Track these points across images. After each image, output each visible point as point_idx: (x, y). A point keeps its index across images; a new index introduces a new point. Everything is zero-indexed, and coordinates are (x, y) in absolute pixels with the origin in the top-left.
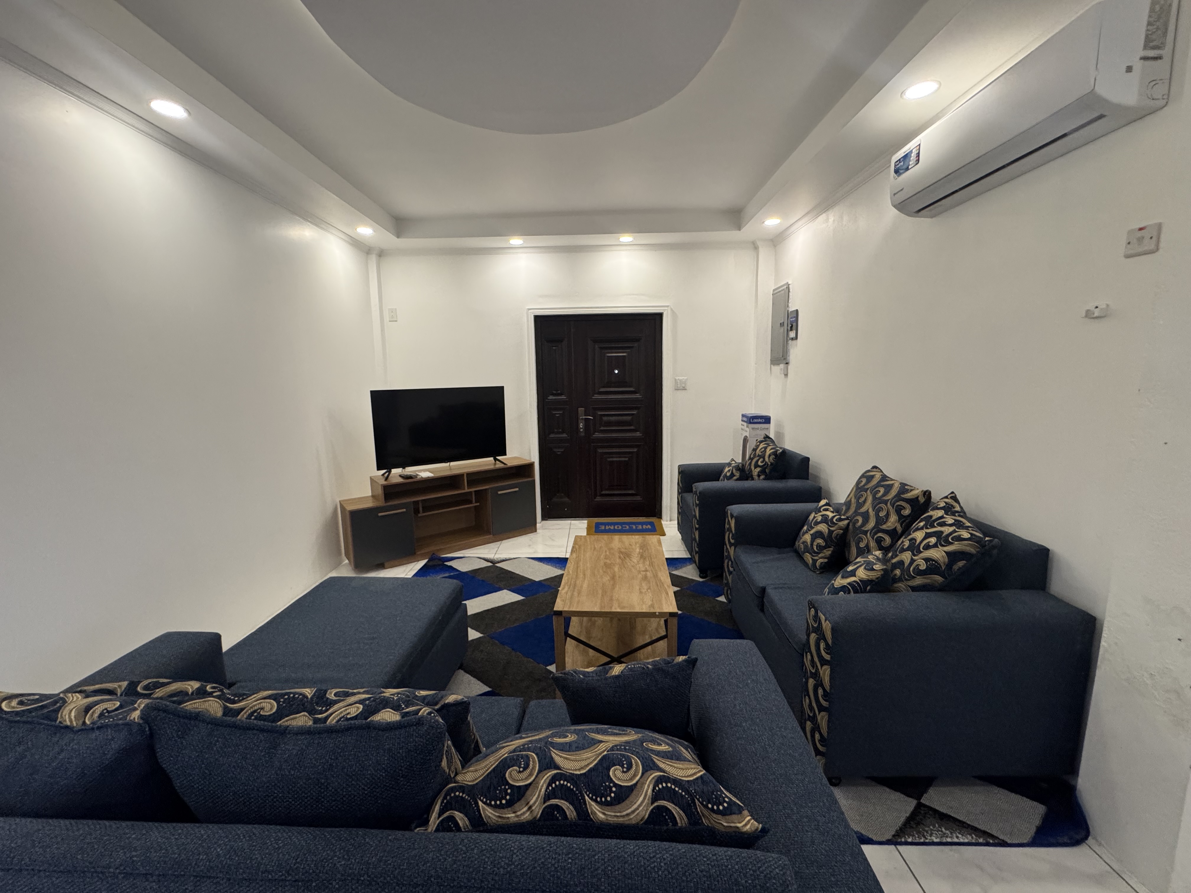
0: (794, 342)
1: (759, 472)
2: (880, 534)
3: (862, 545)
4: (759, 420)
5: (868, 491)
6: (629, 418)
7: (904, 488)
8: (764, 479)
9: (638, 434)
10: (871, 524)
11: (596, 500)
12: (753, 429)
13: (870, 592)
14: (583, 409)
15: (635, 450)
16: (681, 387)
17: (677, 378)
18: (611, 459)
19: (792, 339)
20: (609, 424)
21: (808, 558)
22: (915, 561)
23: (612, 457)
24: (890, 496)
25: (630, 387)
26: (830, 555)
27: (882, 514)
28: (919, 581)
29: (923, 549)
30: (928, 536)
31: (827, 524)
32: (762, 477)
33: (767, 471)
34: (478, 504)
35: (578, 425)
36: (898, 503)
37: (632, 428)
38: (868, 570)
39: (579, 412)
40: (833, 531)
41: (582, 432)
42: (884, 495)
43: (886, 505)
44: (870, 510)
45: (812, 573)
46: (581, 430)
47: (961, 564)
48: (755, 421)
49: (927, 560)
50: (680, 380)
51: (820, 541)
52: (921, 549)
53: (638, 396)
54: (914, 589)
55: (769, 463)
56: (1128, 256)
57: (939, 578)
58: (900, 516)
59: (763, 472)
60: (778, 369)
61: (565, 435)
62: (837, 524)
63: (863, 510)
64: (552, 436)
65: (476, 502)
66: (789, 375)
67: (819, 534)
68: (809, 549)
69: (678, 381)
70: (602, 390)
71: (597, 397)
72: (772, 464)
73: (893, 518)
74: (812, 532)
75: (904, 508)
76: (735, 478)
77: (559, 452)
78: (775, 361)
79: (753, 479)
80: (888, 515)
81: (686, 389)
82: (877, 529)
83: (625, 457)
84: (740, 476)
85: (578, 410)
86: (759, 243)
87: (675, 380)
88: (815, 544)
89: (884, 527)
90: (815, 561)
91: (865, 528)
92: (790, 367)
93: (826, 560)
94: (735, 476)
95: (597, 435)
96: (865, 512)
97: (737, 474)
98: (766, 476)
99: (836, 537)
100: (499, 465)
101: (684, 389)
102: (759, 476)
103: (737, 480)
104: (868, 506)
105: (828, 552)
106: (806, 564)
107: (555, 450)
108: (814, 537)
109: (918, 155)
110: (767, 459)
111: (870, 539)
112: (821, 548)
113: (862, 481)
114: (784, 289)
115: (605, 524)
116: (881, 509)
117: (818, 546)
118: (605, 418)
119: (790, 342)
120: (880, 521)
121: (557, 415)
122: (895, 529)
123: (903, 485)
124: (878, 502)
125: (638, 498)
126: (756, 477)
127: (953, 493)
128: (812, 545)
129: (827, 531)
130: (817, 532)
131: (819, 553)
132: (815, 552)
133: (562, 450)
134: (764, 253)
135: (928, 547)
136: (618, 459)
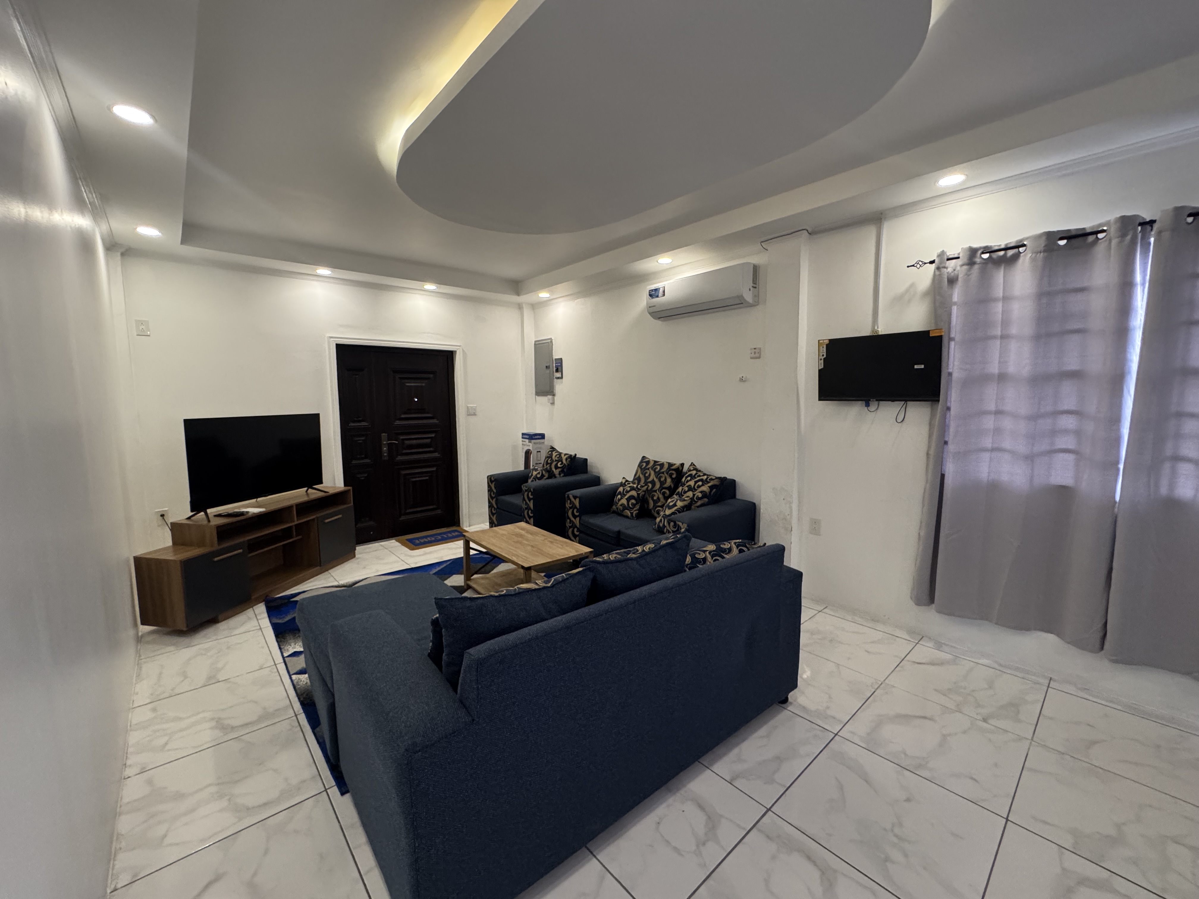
0: (559, 380)
1: (560, 472)
2: (664, 490)
3: (655, 498)
4: (538, 437)
5: (650, 469)
6: (428, 441)
7: (670, 465)
8: (563, 476)
9: (436, 455)
10: (658, 486)
11: (400, 519)
12: (534, 443)
13: (686, 511)
14: (386, 434)
15: (434, 469)
16: (472, 413)
17: (468, 405)
18: (414, 479)
19: (558, 378)
20: (411, 447)
21: (628, 513)
22: (695, 494)
23: (415, 478)
24: (664, 469)
25: (428, 413)
26: (639, 508)
27: (662, 479)
28: (699, 503)
29: (697, 487)
30: (696, 482)
31: (635, 490)
32: (562, 475)
33: (565, 470)
34: (300, 537)
35: (381, 449)
36: (670, 472)
37: (431, 449)
38: (683, 501)
39: (383, 438)
40: (640, 494)
41: (386, 456)
42: (661, 469)
43: (664, 474)
44: (655, 479)
45: (632, 520)
46: (385, 454)
47: (714, 490)
48: (536, 437)
49: (701, 492)
50: (472, 407)
51: (633, 501)
52: (696, 488)
53: (435, 421)
54: (698, 507)
55: (567, 465)
56: (752, 358)
57: (706, 500)
58: (672, 479)
59: (562, 471)
60: (544, 400)
61: (367, 461)
62: (641, 489)
63: (650, 479)
64: (354, 462)
65: (297, 536)
66: (555, 402)
67: (632, 497)
68: (625, 508)
69: (470, 408)
70: (403, 416)
71: (398, 422)
72: (568, 465)
73: (669, 480)
74: (626, 497)
75: (673, 474)
76: (545, 478)
77: (361, 477)
78: (540, 392)
79: (555, 477)
80: (666, 479)
81: (476, 415)
82: (661, 488)
83: (426, 476)
84: (549, 475)
85: (381, 435)
86: (524, 306)
87: (467, 407)
88: (630, 503)
89: (665, 486)
90: (632, 514)
91: (655, 489)
92: (556, 398)
93: (637, 511)
94: (544, 476)
95: (399, 458)
96: (652, 481)
97: (547, 475)
98: (564, 474)
99: (642, 497)
100: (320, 494)
101: (475, 414)
102: (560, 474)
103: (547, 478)
104: (653, 477)
105: (638, 507)
106: (627, 517)
107: (359, 476)
108: (628, 500)
109: (664, 292)
110: (564, 461)
111: (659, 493)
112: (634, 505)
113: (643, 465)
114: (548, 342)
115: (418, 539)
116: (661, 477)
117: (632, 504)
118: (407, 442)
119: (555, 380)
120: (662, 483)
121: (359, 442)
122: (670, 486)
123: (669, 463)
124: (658, 474)
125: (439, 512)
126: (557, 476)
127: (692, 463)
128: (628, 504)
129: (636, 494)
130: (630, 497)
131: (633, 508)
132: (631, 508)
133: (366, 475)
134: (527, 313)
135: (699, 487)
136: (420, 479)
